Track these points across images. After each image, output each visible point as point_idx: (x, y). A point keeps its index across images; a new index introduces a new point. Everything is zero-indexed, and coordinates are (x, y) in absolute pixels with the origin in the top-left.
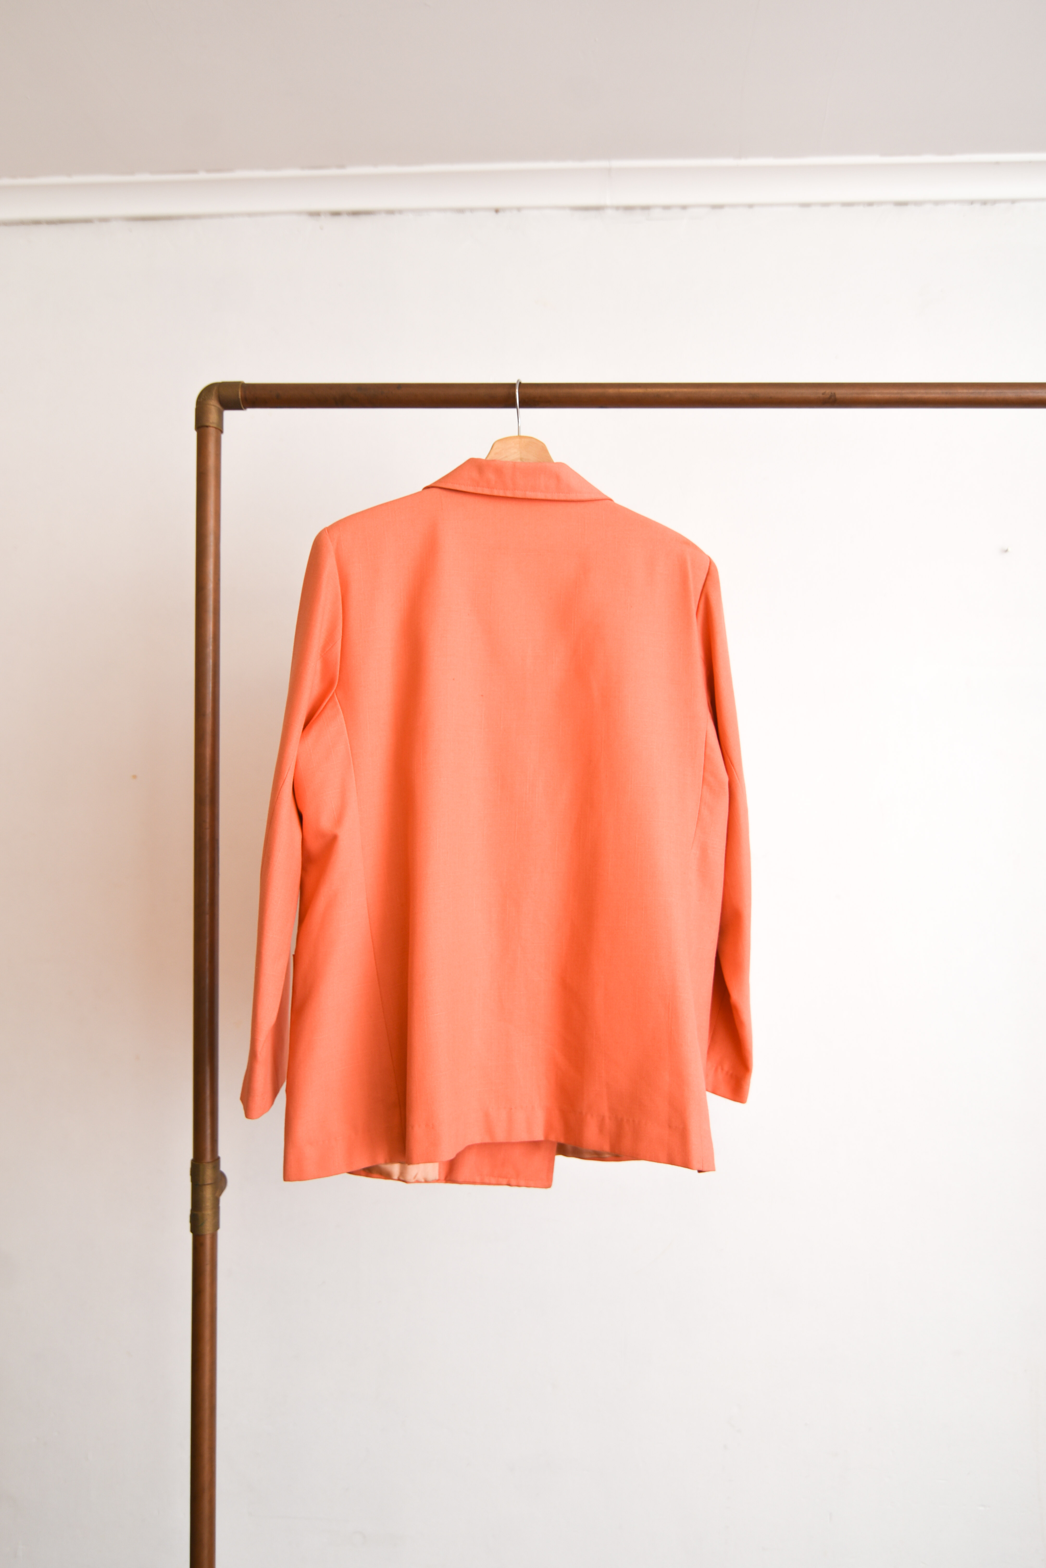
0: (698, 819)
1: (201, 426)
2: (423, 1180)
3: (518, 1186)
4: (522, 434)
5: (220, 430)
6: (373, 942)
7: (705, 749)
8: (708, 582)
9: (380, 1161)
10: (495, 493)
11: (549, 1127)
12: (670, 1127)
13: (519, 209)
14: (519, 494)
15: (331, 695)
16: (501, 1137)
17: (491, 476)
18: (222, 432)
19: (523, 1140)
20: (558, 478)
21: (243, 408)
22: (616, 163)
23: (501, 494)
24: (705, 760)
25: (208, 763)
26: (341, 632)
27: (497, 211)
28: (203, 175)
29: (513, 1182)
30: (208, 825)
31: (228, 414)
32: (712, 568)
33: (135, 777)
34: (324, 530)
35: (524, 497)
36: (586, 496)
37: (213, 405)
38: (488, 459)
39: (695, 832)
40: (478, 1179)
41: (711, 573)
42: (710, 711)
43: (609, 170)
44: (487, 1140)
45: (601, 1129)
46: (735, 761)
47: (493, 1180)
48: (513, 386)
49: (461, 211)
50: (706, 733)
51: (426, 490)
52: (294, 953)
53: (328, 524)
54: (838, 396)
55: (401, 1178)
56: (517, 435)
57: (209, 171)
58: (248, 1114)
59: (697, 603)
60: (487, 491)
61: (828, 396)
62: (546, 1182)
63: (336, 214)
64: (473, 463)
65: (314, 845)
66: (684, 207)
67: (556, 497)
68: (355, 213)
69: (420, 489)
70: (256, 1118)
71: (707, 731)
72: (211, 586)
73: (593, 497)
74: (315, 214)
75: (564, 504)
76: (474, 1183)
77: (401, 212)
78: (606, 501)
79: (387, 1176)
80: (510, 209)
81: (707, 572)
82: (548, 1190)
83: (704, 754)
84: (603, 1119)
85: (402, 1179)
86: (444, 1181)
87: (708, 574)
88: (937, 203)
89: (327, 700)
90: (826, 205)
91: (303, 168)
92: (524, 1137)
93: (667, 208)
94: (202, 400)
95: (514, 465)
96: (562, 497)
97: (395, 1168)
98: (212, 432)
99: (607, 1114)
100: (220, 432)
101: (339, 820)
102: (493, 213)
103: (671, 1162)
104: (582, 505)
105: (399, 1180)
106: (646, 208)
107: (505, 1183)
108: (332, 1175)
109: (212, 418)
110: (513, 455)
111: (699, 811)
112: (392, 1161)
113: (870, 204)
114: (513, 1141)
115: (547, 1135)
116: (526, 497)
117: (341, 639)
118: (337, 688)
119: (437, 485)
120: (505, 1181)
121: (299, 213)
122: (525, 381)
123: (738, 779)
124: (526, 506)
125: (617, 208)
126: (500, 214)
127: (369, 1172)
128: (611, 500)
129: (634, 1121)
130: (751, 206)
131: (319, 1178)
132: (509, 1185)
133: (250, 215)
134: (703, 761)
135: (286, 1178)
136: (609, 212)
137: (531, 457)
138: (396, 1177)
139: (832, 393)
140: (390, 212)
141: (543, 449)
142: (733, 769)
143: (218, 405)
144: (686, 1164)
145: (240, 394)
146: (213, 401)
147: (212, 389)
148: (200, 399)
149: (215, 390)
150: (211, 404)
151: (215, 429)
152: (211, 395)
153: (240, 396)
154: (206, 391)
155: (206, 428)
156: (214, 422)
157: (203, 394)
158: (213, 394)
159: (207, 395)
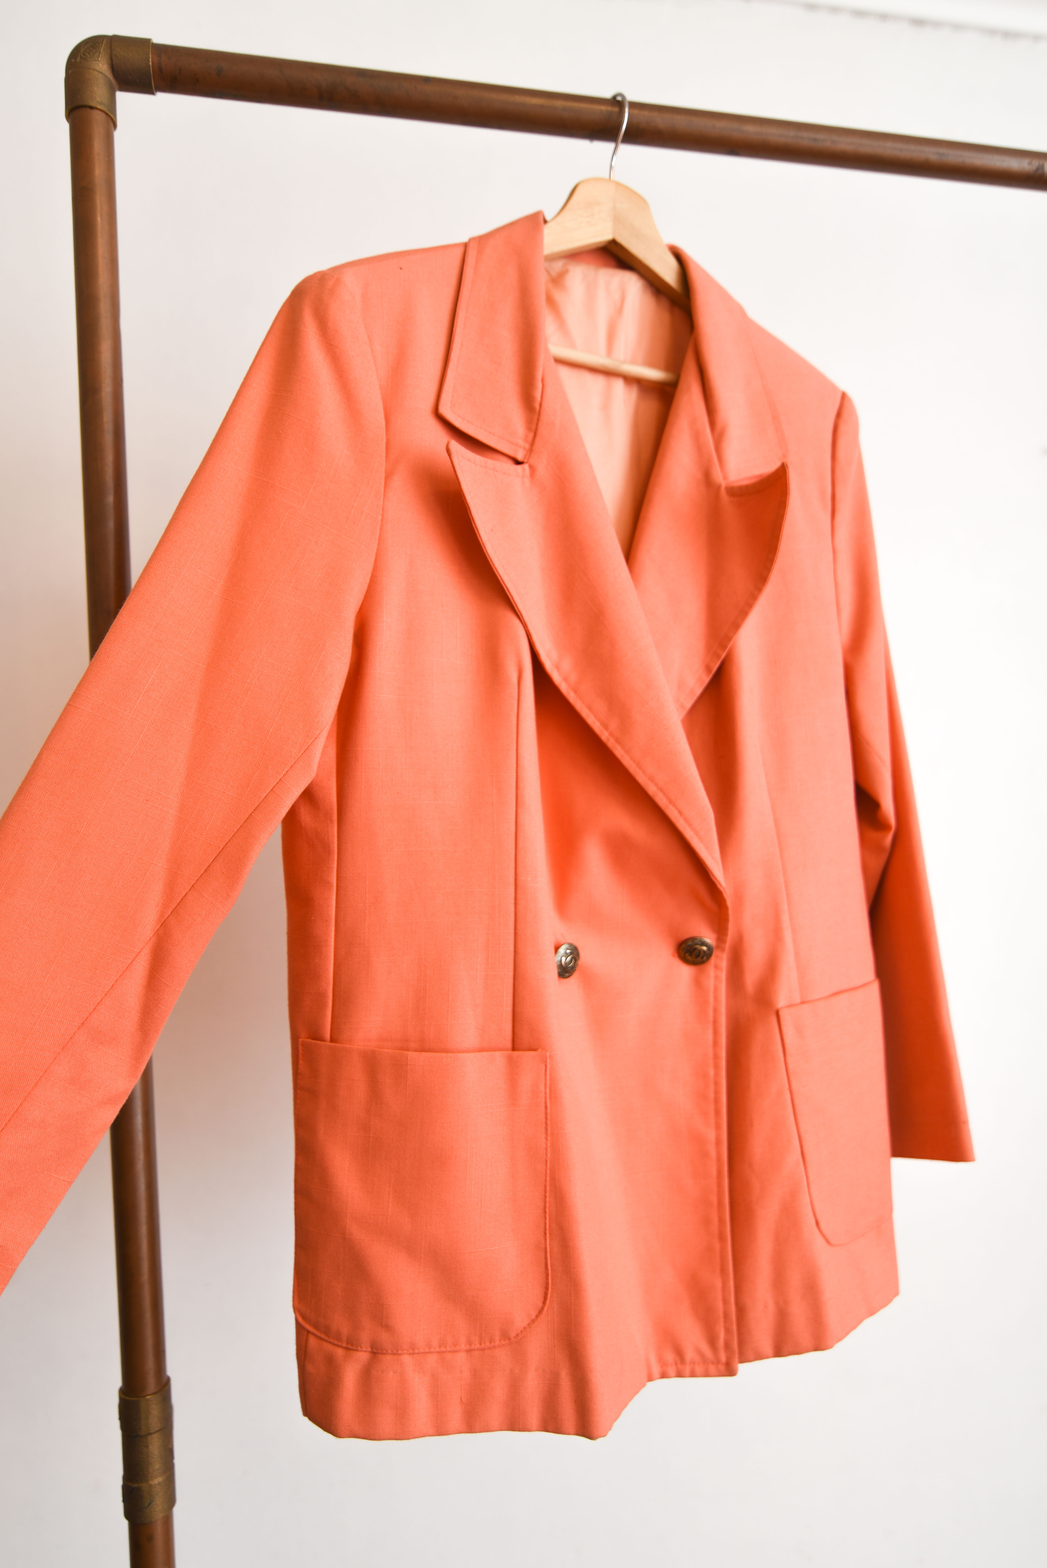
1: (76, 110)
21: (155, 92)
37: (99, 72)
61: (1034, 168)
94: (76, 62)
98: (98, 118)
100: (113, 125)
109: (98, 93)
139: (1039, 165)
145: (150, 60)
146: (100, 65)
147: (98, 44)
148: (76, 59)
149: (103, 46)
150: (96, 70)
151: (104, 115)
152: (98, 53)
153: (151, 64)
154: (88, 45)
155: (88, 110)
156: (101, 103)
157: (82, 50)
158: (100, 53)
159: (89, 53)
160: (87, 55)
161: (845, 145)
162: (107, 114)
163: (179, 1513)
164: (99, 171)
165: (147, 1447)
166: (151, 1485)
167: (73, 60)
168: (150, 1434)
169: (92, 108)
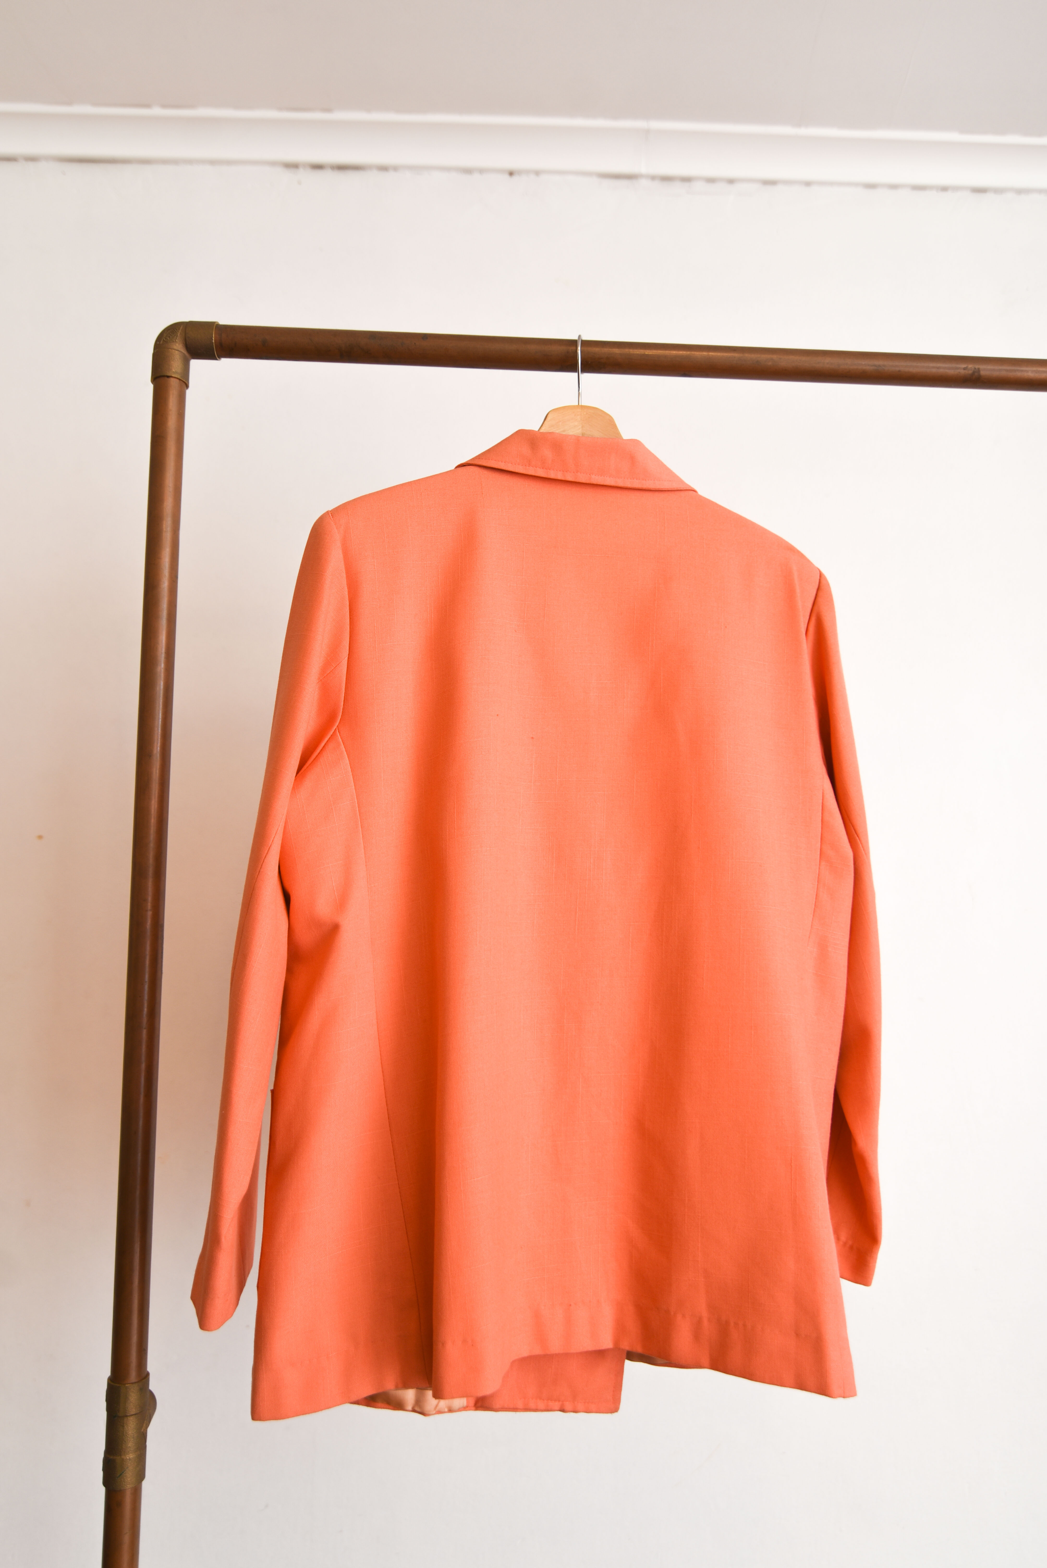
0: (815, 906)
1: (159, 376)
2: (446, 1410)
3: (575, 1411)
4: (585, 402)
5: (185, 383)
6: (383, 1072)
7: (822, 814)
8: (819, 599)
9: (389, 1385)
10: (552, 475)
11: (620, 1329)
12: (797, 1335)
13: (537, 173)
14: (582, 478)
15: (331, 733)
16: (556, 1346)
17: (547, 453)
18: (187, 386)
19: (585, 1350)
20: (632, 459)
21: (218, 359)
22: (656, 125)
23: (560, 476)
24: (822, 828)
25: (153, 821)
26: (348, 648)
27: (511, 174)
28: (157, 111)
29: (568, 1405)
30: (149, 906)
31: (197, 366)
32: (823, 582)
33: (40, 837)
34: (327, 512)
35: (588, 482)
36: (666, 485)
37: (177, 348)
38: (543, 430)
39: (812, 922)
40: (520, 1405)
41: (821, 588)
42: (824, 764)
43: (647, 132)
44: (537, 1351)
45: (697, 1335)
46: (860, 830)
47: (541, 1405)
48: (573, 343)
49: (468, 171)
50: (823, 793)
51: (458, 468)
52: (272, 1088)
53: (331, 507)
54: (982, 373)
55: (417, 1409)
56: (577, 404)
57: (164, 106)
58: (204, 1322)
59: (806, 626)
60: (541, 473)
61: (970, 372)
62: (612, 1405)
63: (318, 167)
64: (522, 435)
65: (306, 938)
66: (731, 181)
67: (628, 484)
68: (341, 168)
69: (453, 468)
70: (215, 1329)
71: (823, 790)
72: (165, 584)
73: (675, 486)
74: (293, 166)
75: (638, 494)
76: (515, 1409)
77: (396, 168)
78: (687, 493)
79: (398, 1405)
80: (527, 172)
81: (817, 587)
82: (616, 1413)
83: (821, 821)
84: (700, 1321)
85: (419, 1409)
86: (474, 1408)
87: (818, 589)
88: (1020, 191)
89: (326, 739)
90: (894, 187)
91: (280, 109)
92: (588, 1345)
93: (711, 180)
94: (161, 342)
95: (577, 440)
96: (636, 484)
97: (410, 1395)
98: (174, 383)
99: (705, 1314)
100: (186, 388)
101: (342, 903)
102: (507, 176)
103: (801, 1386)
104: (662, 495)
105: (414, 1411)
106: (687, 180)
107: (558, 1409)
108: (322, 1410)
109: (175, 366)
110: (573, 428)
111: (816, 895)
112: (406, 1386)
113: (945, 189)
114: (573, 1351)
115: (616, 1342)
116: (592, 483)
117: (347, 658)
118: (340, 723)
119: (472, 462)
120: (557, 1405)
121: (273, 164)
122: (585, 337)
123: (866, 854)
124: (589, 493)
125: (653, 178)
126: (515, 178)
127: (371, 1401)
128: (695, 491)
129: (744, 1325)
130: (808, 184)
131: (303, 1414)
132: (563, 1410)
133: (213, 162)
134: (820, 829)
135: (256, 1415)
136: (644, 182)
137: (596, 433)
138: (410, 1408)
139: (975, 368)
140: (383, 168)
141: (610, 422)
142: (858, 840)
143: (184, 351)
144: (823, 1389)
145: (213, 339)
146: (177, 345)
147: (177, 330)
148: (160, 342)
149: (180, 331)
150: (174, 349)
151: (178, 381)
152: (175, 337)
153: (214, 341)
154: (169, 331)
155: (166, 378)
156: (176, 373)
157: (165, 335)
158: (177, 336)
159: (169, 337)
160: (168, 338)
161: (785, 362)
162: (180, 379)
163: (147, 1487)
164: (171, 422)
165: (123, 1426)
166: (123, 1460)
167: (158, 343)
168: (127, 1416)
169: (168, 377)
